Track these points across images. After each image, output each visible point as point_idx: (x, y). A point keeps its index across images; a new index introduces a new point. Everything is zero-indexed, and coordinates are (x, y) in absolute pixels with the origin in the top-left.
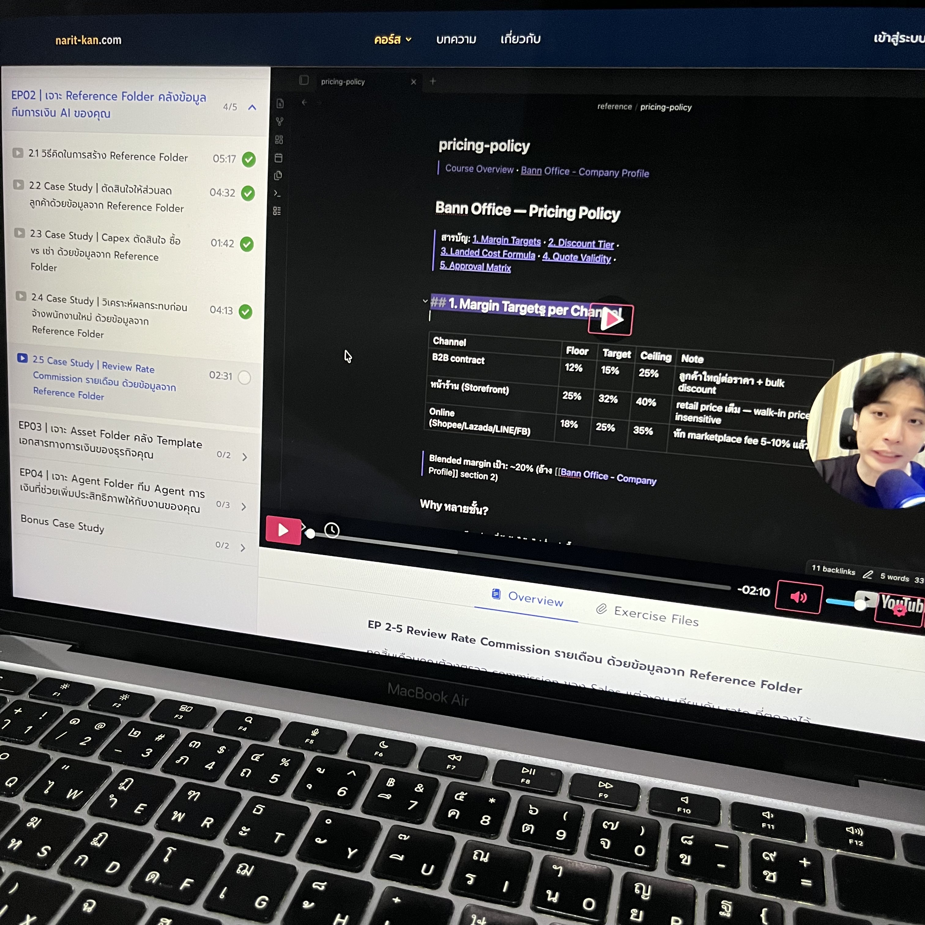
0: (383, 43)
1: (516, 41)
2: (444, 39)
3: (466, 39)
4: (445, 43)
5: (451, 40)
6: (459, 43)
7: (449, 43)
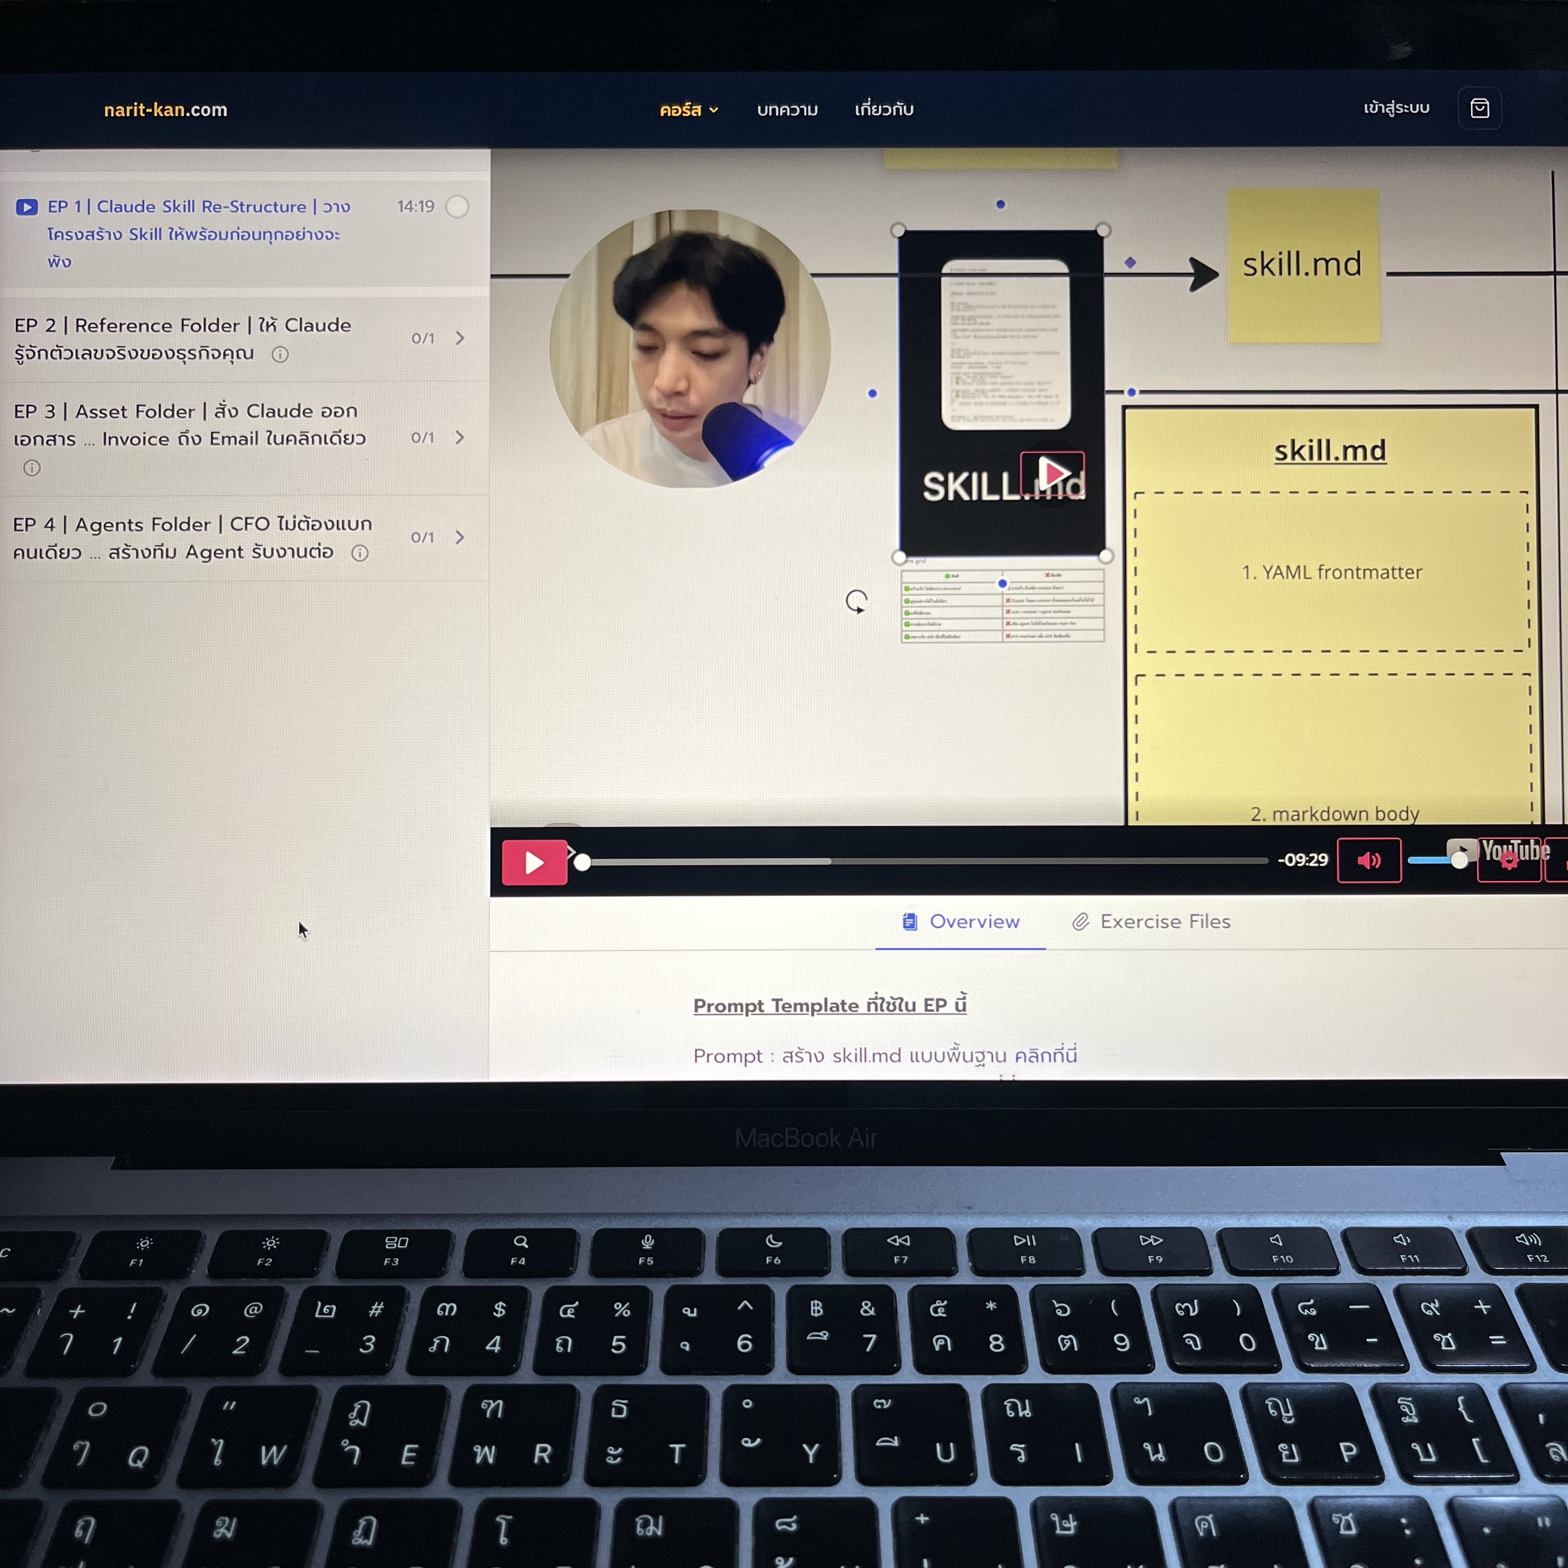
0: (674, 115)
1: (875, 112)
2: (769, 110)
3: (802, 110)
4: (770, 114)
5: (780, 111)
6: (792, 115)
7: (777, 114)
